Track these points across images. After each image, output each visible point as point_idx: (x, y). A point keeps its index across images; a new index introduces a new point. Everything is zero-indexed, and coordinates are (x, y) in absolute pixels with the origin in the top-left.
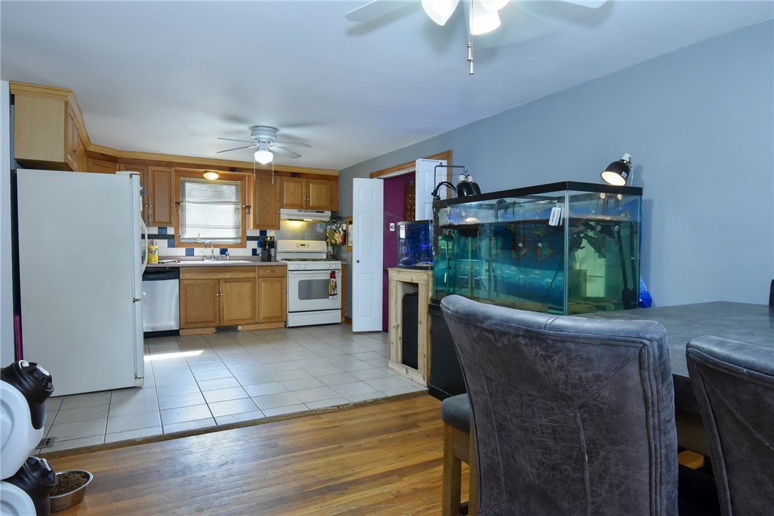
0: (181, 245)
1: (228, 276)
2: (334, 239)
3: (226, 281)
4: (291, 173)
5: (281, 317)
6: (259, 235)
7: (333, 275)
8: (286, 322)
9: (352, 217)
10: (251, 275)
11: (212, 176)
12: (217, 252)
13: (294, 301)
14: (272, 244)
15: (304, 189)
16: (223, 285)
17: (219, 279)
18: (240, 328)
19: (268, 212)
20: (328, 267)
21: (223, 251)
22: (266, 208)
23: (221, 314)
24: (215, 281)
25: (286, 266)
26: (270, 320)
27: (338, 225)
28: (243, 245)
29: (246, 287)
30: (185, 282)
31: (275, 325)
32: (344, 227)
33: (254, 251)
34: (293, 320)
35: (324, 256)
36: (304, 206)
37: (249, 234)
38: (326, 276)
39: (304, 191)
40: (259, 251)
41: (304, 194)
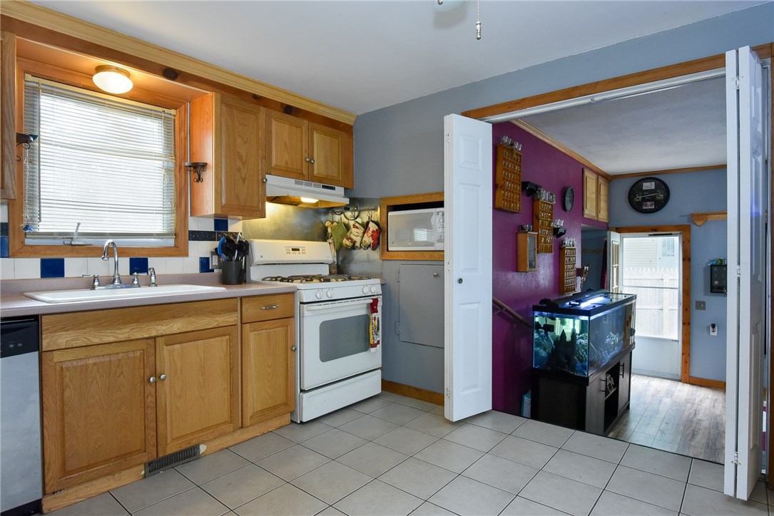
0: (30, 252)
1: (176, 326)
2: (349, 238)
3: (172, 339)
4: (282, 104)
5: (286, 404)
6: (213, 230)
7: (373, 307)
8: (292, 413)
9: (442, 194)
11: (116, 81)
12: (125, 264)
13: (313, 367)
14: (244, 248)
16: (165, 352)
17: (155, 338)
18: (203, 448)
19: (244, 180)
21: (139, 265)
22: (239, 170)
23: (161, 427)
24: (143, 345)
26: (266, 414)
29: (218, 346)
30: (57, 357)
31: (275, 423)
32: (376, 215)
33: (205, 264)
34: (311, 407)
35: (325, 271)
36: (304, 174)
37: (194, 225)
39: (305, 146)
40: (214, 262)
41: (306, 151)
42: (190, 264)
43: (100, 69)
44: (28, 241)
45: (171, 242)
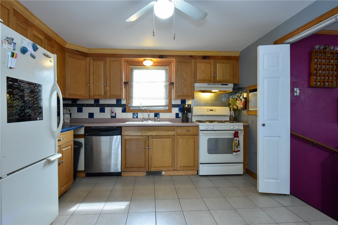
0: (130, 111)
1: (154, 133)
2: (236, 105)
3: (153, 137)
4: (202, 56)
5: (194, 166)
6: (180, 104)
7: (236, 134)
8: (198, 171)
10: (172, 133)
11: (148, 62)
12: (152, 115)
13: (204, 155)
14: (189, 110)
15: (212, 67)
16: (151, 140)
17: (148, 136)
18: (163, 173)
19: (185, 86)
20: (232, 128)
21: (156, 115)
22: (184, 83)
23: (150, 162)
24: (145, 137)
25: (198, 126)
26: (185, 168)
27: (239, 94)
28: (169, 111)
29: (168, 141)
30: (125, 137)
31: (190, 173)
32: (245, 95)
33: (177, 115)
34: (204, 170)
35: (228, 119)
36: (213, 81)
37: (174, 102)
38: (230, 135)
39: (212, 70)
40: (180, 115)
41: (213, 72)
42: (172, 115)
43: (144, 60)
44: (131, 108)
45: (167, 108)
